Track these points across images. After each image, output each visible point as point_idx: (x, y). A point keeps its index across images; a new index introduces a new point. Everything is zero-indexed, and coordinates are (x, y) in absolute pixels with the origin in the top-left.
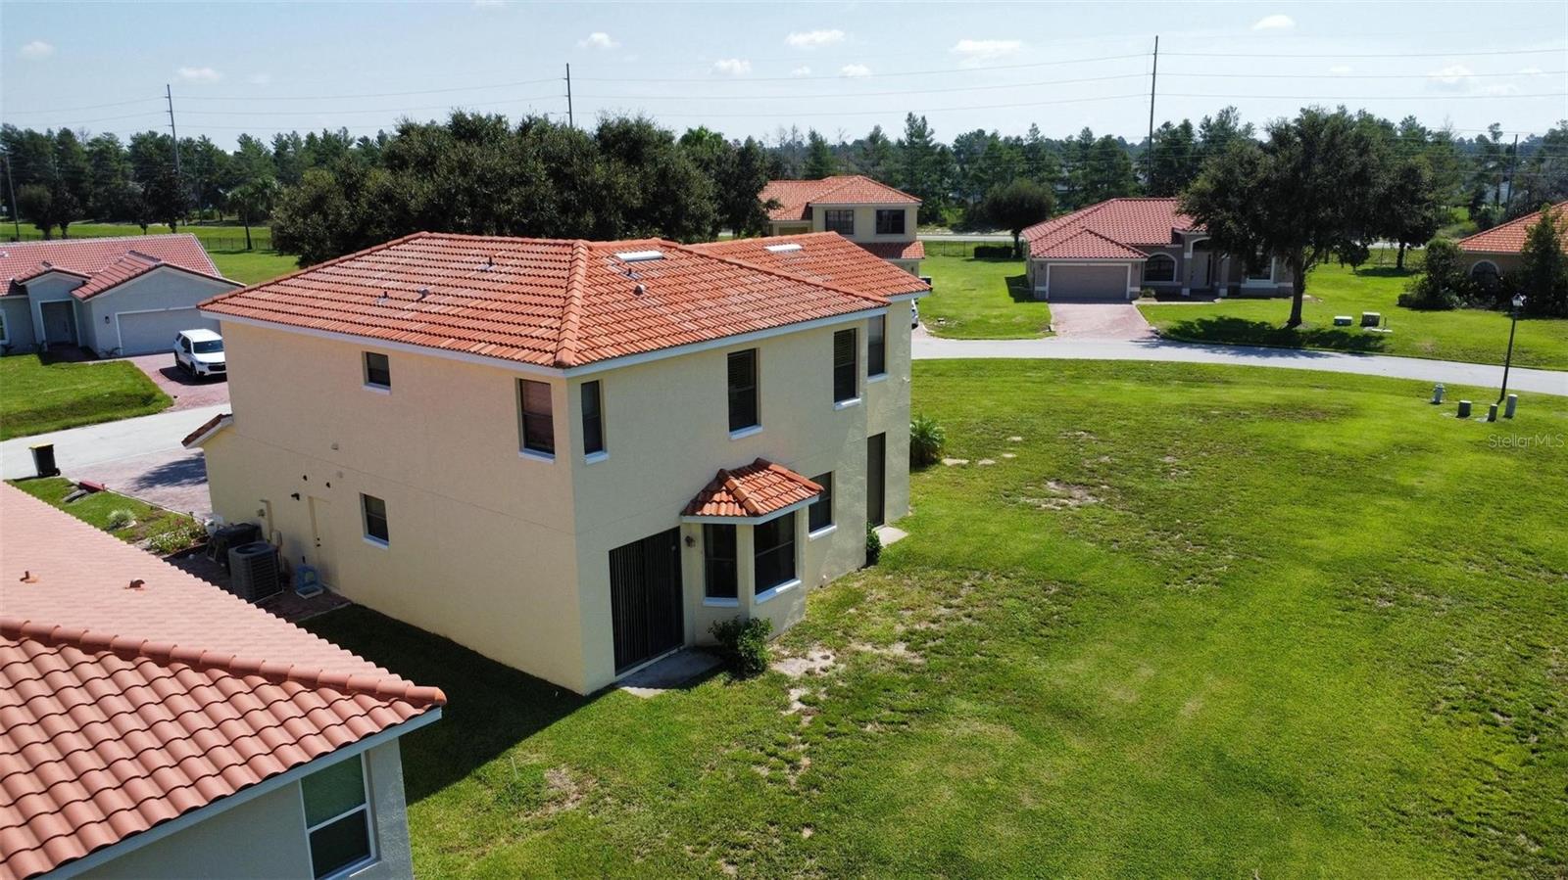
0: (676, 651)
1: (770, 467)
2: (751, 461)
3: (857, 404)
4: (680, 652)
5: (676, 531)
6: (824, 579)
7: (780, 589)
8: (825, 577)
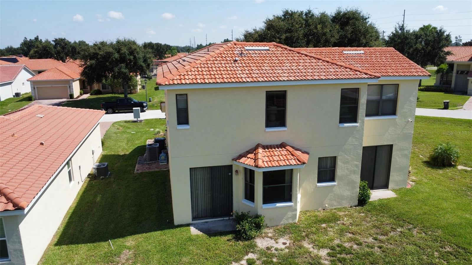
0: (227, 218)
1: (286, 148)
2: (279, 143)
3: (356, 127)
4: (229, 219)
5: (230, 167)
6: (326, 207)
7: (278, 205)
8: (327, 205)
